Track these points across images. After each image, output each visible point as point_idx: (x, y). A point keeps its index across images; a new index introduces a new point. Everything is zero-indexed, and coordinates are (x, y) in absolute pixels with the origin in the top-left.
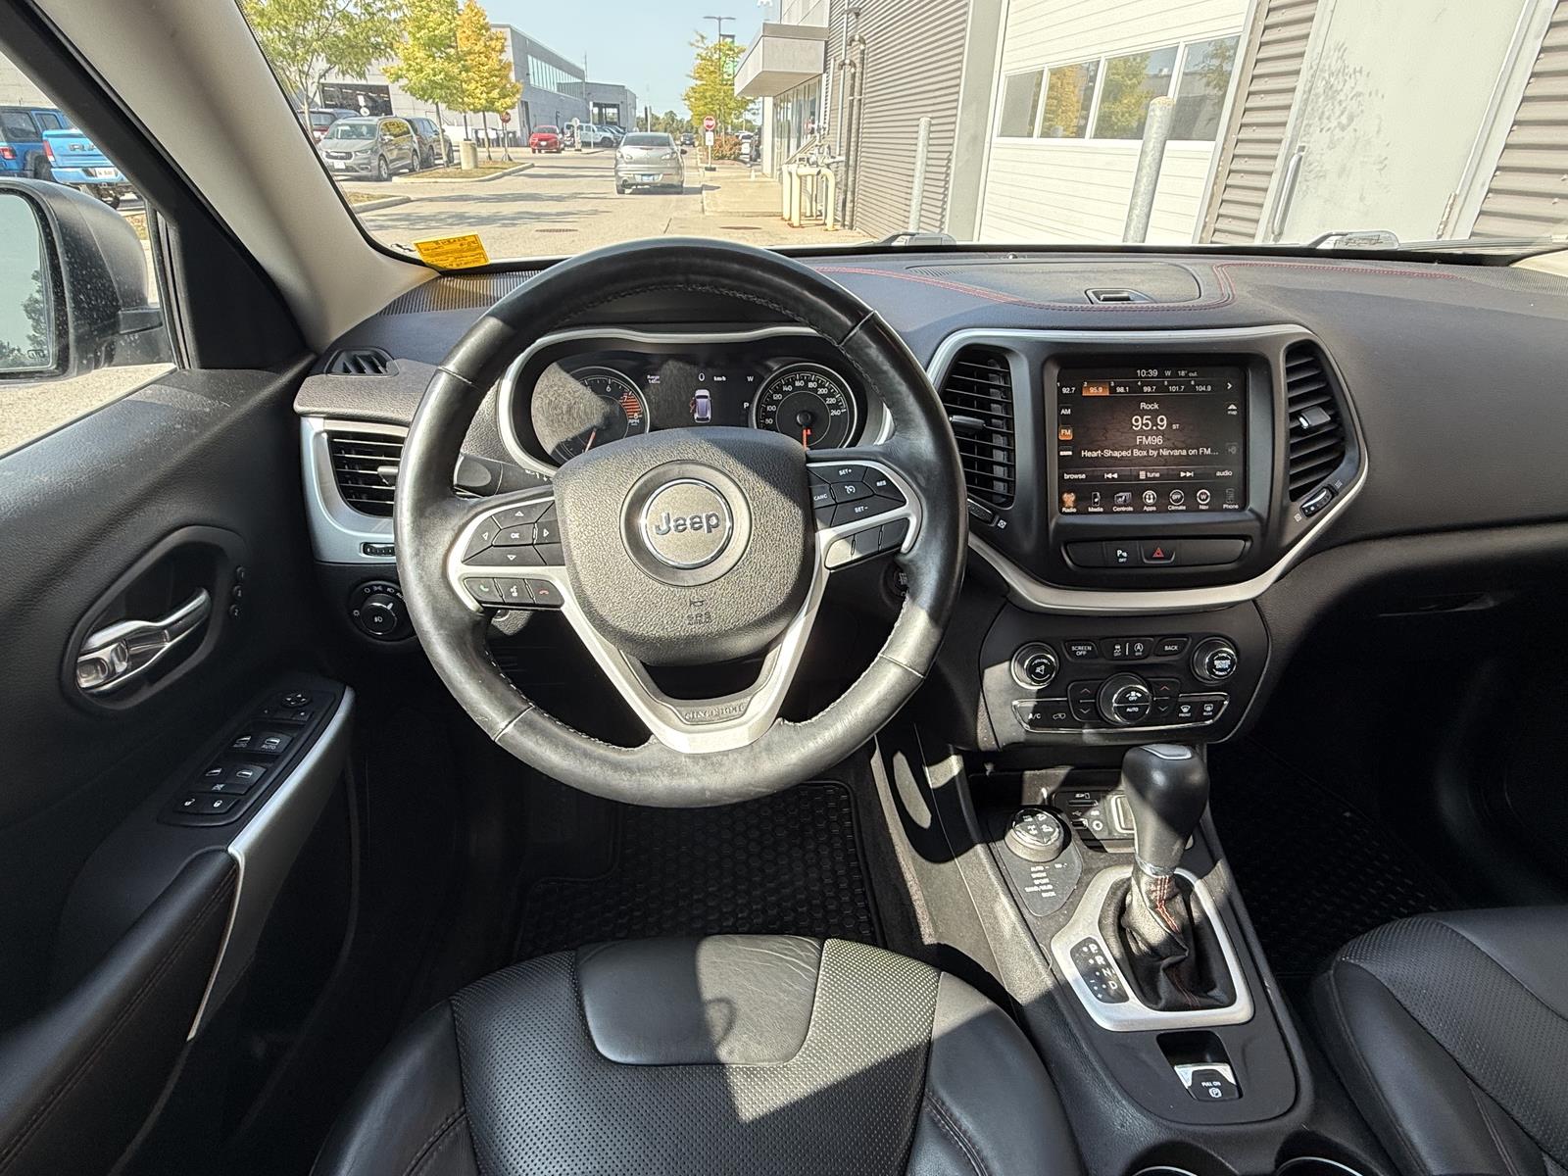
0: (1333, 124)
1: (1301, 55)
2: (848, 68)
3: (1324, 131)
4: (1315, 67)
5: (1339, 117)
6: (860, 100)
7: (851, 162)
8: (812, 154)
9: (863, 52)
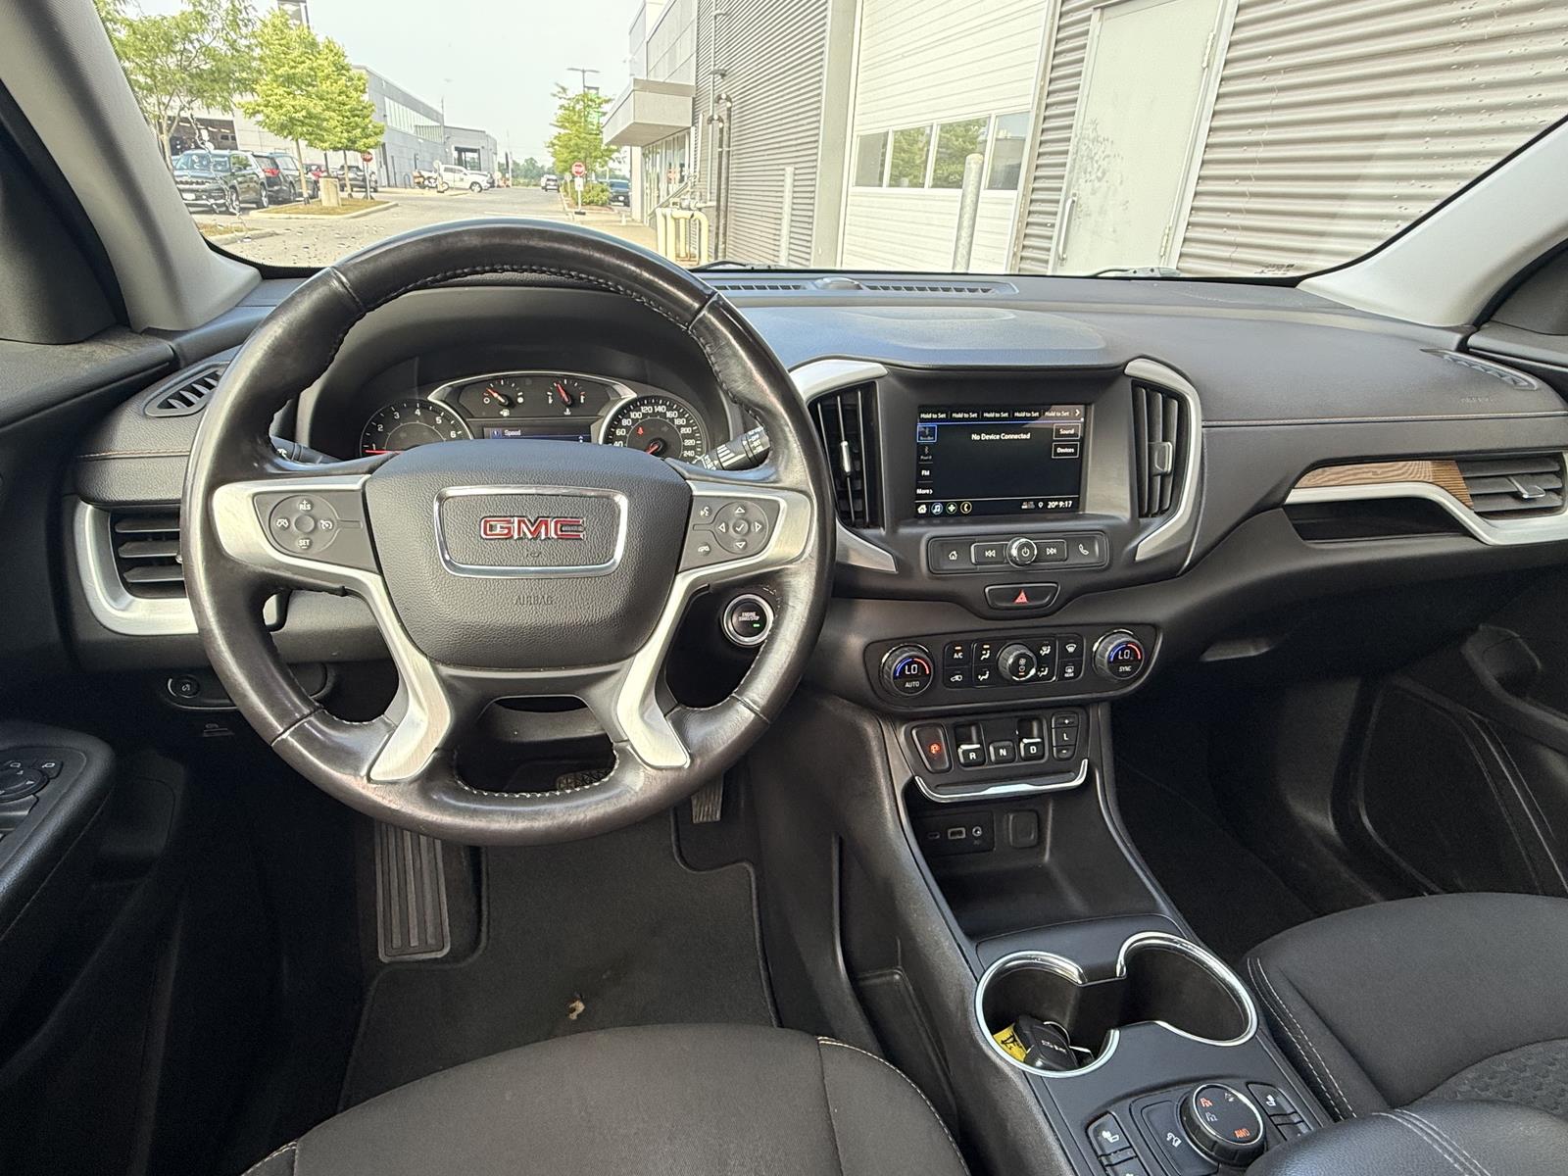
0: (1093, 177)
1: (1070, 127)
2: (715, 123)
3: (1087, 182)
4: (1079, 136)
5: (1097, 172)
6: (729, 152)
7: (722, 208)
8: (684, 199)
9: (730, 109)
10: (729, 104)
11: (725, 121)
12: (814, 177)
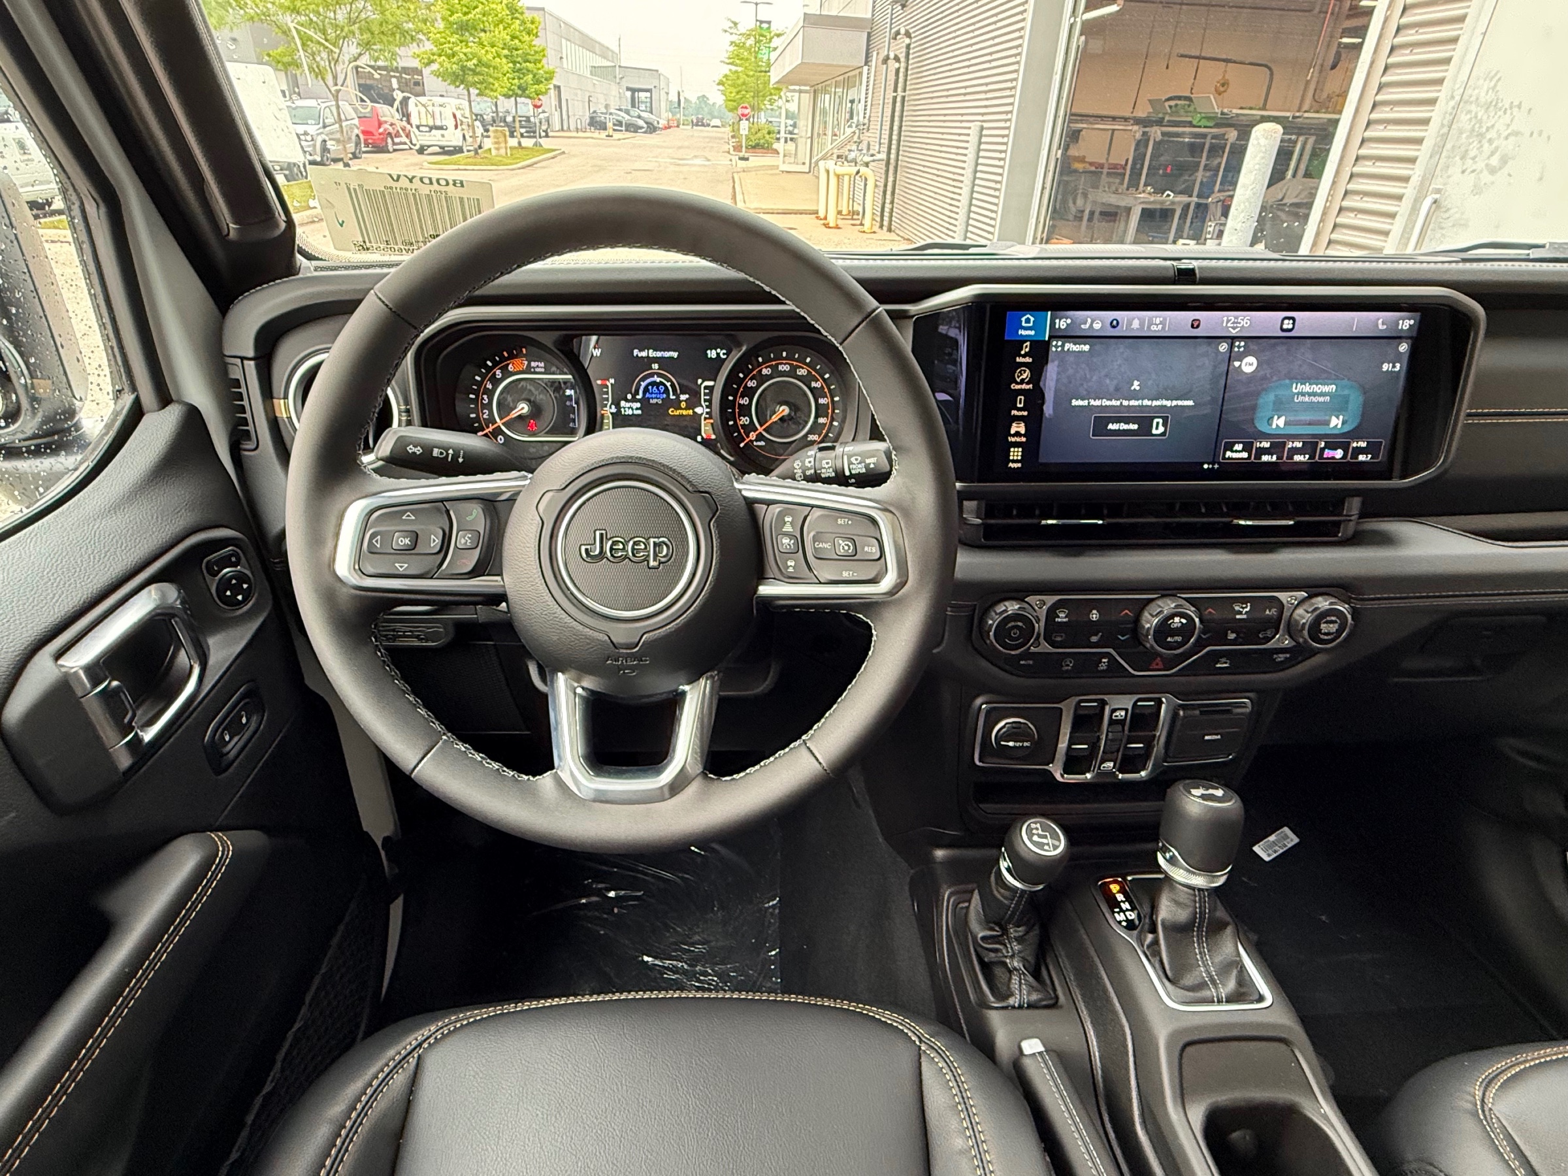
0: (1480, 165)
1: (1440, 82)
2: (891, 62)
3: (1466, 173)
4: (1458, 98)
5: (1489, 158)
6: (904, 97)
7: (892, 161)
8: (850, 151)
9: (908, 47)
10: (907, 41)
11: (903, 60)
12: (1006, 132)
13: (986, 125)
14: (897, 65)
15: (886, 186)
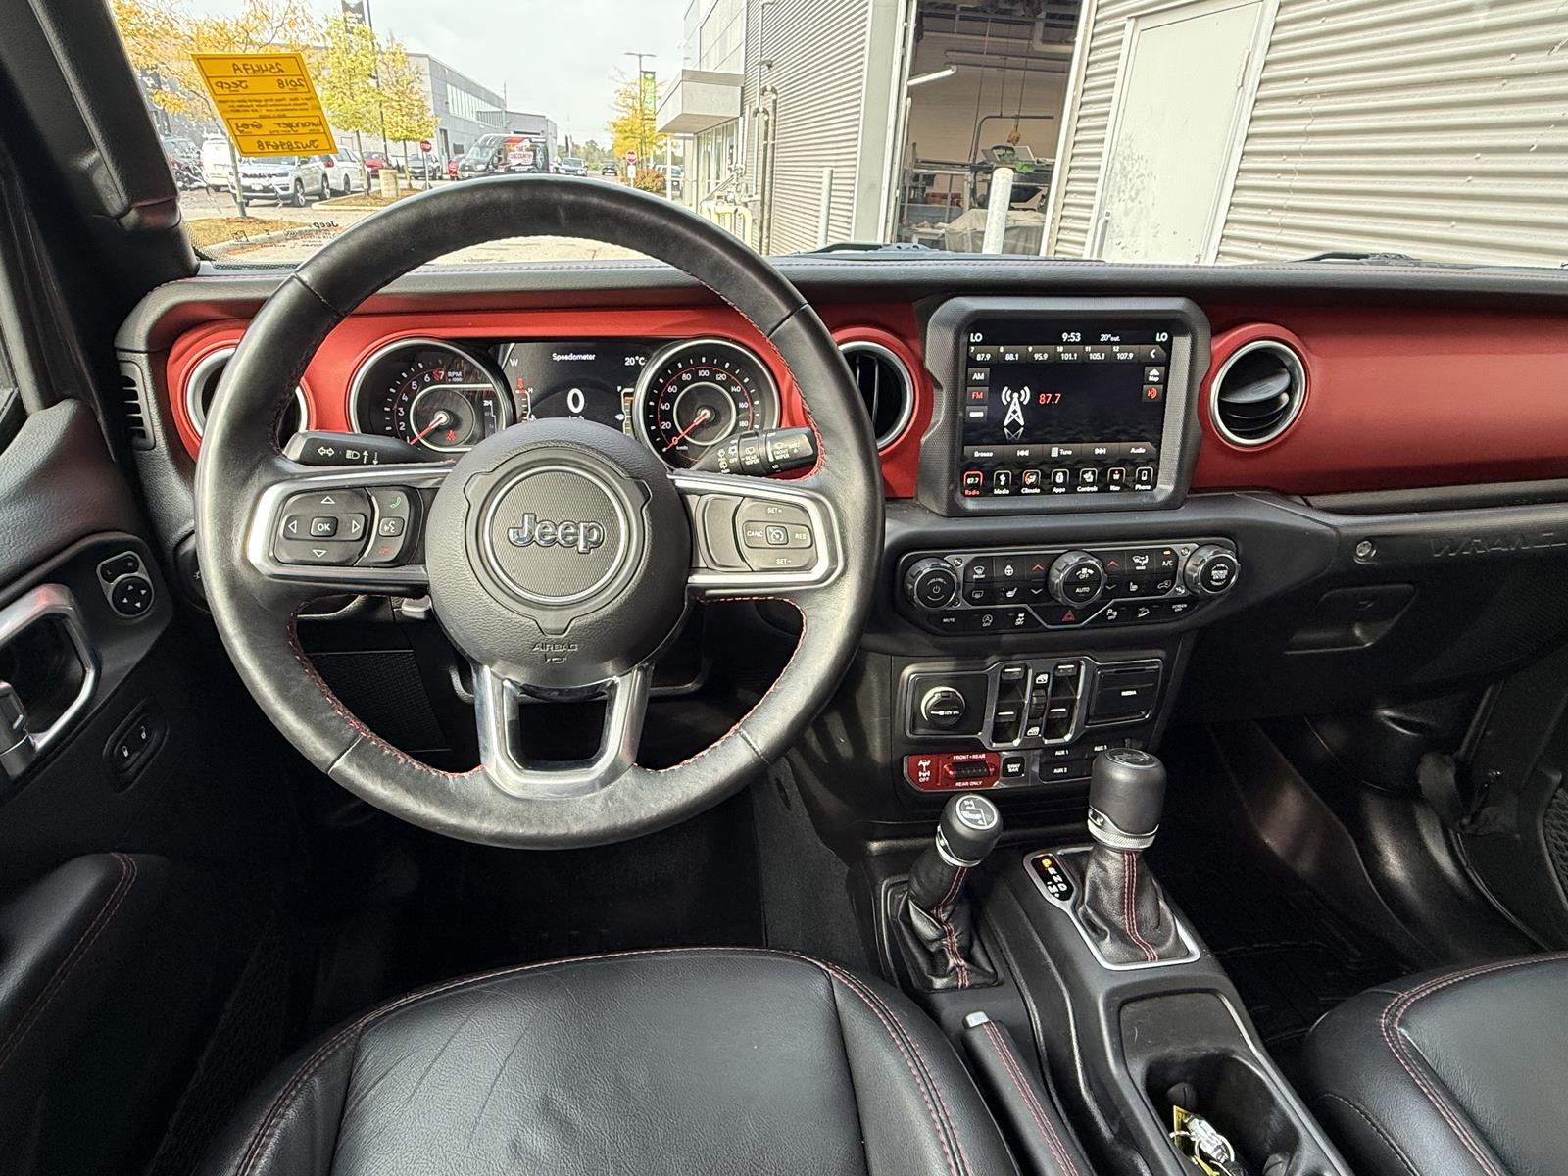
1: (1103, 141)
2: (761, 115)
3: (1120, 202)
4: (1113, 152)
5: (1130, 191)
7: (767, 201)
8: (729, 192)
9: (775, 101)
10: (774, 97)
11: (771, 113)
12: (852, 175)
13: (835, 170)
14: (766, 117)
15: (762, 223)
